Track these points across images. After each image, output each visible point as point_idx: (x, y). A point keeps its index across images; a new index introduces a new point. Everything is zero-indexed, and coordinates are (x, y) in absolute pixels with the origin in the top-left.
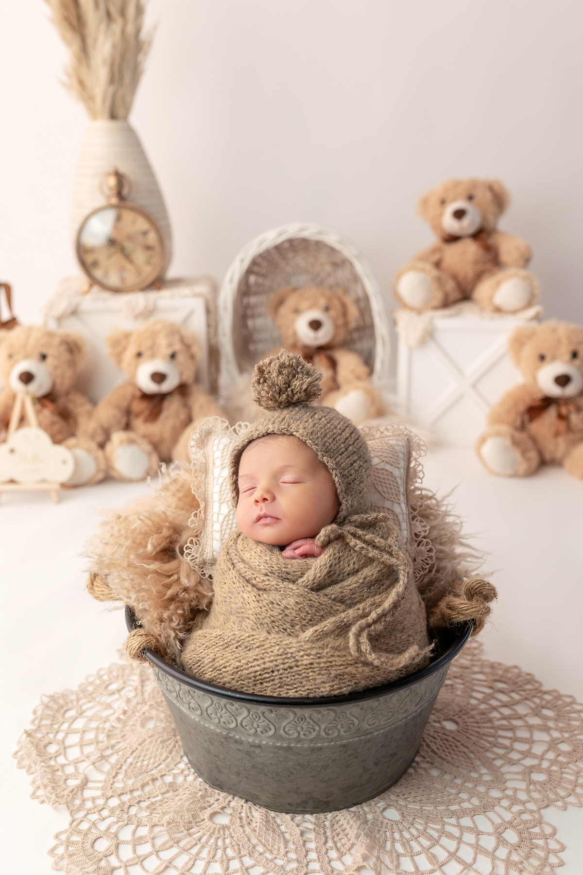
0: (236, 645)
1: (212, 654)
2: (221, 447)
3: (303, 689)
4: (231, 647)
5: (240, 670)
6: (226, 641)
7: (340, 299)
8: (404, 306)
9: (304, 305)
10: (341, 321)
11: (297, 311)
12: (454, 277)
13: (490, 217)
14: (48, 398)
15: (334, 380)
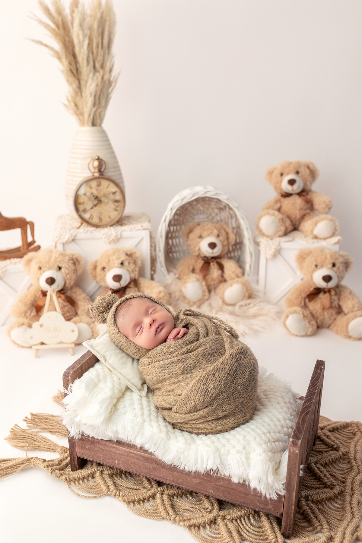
7: (224, 230)
8: (263, 235)
9: (205, 234)
10: (226, 243)
11: (201, 237)
12: (289, 217)
13: (308, 183)
14: (62, 291)
15: (222, 276)
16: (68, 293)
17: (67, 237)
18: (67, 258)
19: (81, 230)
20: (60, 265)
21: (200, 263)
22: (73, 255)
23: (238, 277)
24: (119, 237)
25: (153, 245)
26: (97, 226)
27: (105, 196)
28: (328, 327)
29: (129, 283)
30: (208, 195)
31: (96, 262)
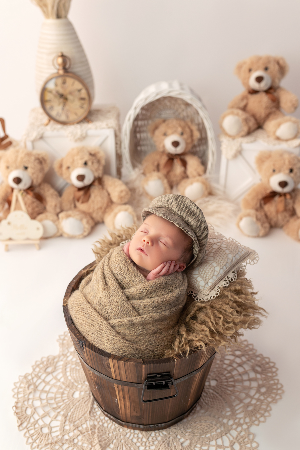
7: (189, 127)
9: (169, 131)
11: (165, 135)
12: (254, 116)
13: (277, 81)
15: (185, 172)
16: (37, 190)
18: (33, 158)
19: (49, 127)
20: (26, 165)
21: (164, 160)
22: (39, 155)
24: (84, 135)
25: (119, 142)
26: (64, 123)
27: (71, 93)
28: (281, 227)
29: (94, 182)
31: (62, 160)
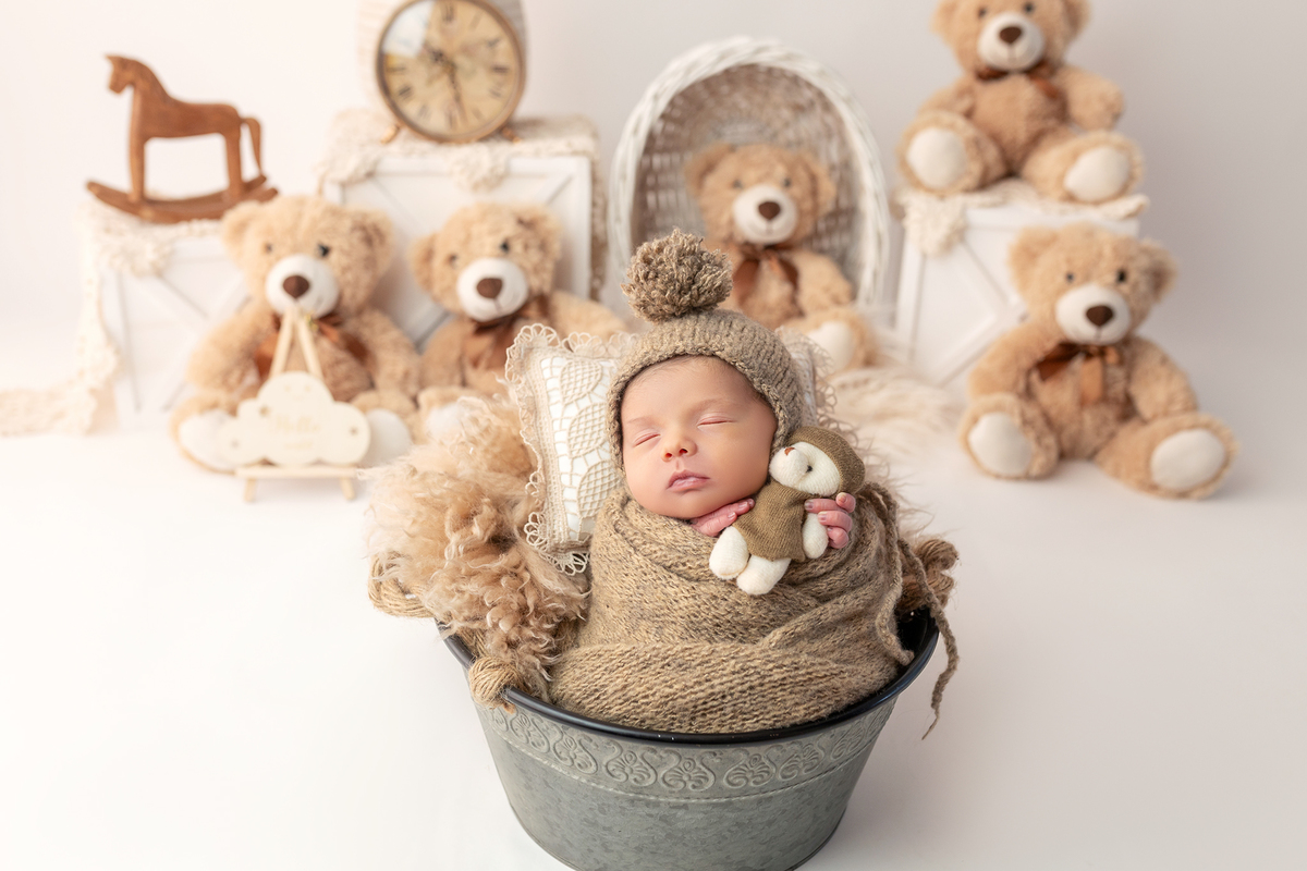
0: (661, 664)
1: (620, 680)
2: (557, 372)
3: (767, 717)
4: (653, 667)
5: (672, 700)
6: (641, 659)
7: (807, 168)
8: (917, 184)
9: (750, 175)
10: (808, 205)
11: (737, 185)
12: (995, 138)
13: (1058, 41)
14: (329, 320)
15: (793, 300)
16: (350, 326)
17: (350, 165)
18: (347, 224)
19: (395, 147)
20: (326, 242)
21: (733, 261)
22: (365, 215)
23: (837, 302)
24: (501, 170)
25: (600, 201)
27: (467, 50)
28: (1092, 456)
29: (525, 306)
30: (765, 59)
31: (432, 239)
